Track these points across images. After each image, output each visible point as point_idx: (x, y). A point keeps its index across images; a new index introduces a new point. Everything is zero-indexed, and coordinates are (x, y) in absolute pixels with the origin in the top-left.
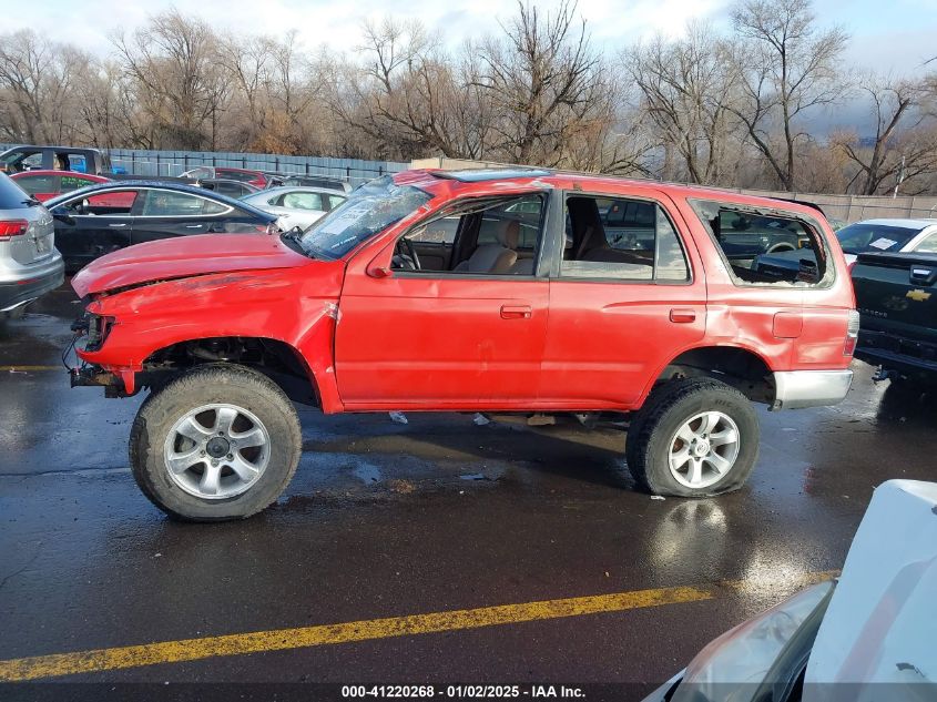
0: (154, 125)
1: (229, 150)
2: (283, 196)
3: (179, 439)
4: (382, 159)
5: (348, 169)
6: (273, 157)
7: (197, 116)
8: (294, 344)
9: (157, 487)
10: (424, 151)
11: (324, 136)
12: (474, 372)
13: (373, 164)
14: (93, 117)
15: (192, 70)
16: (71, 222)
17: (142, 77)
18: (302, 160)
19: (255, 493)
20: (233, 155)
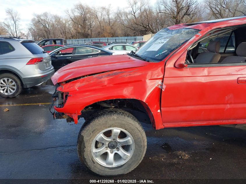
0: (76, 33)
1: (95, 38)
2: (113, 47)
3: (97, 143)
4: (135, 36)
5: (126, 39)
6: (107, 38)
7: (87, 30)
8: (144, 101)
9: (89, 164)
10: (147, 33)
11: (119, 32)
12: (223, 109)
13: (133, 38)
14: (62, 32)
15: (85, 18)
16: (57, 58)
17: (73, 21)
18: (115, 38)
19: (128, 164)
20: (96, 39)
